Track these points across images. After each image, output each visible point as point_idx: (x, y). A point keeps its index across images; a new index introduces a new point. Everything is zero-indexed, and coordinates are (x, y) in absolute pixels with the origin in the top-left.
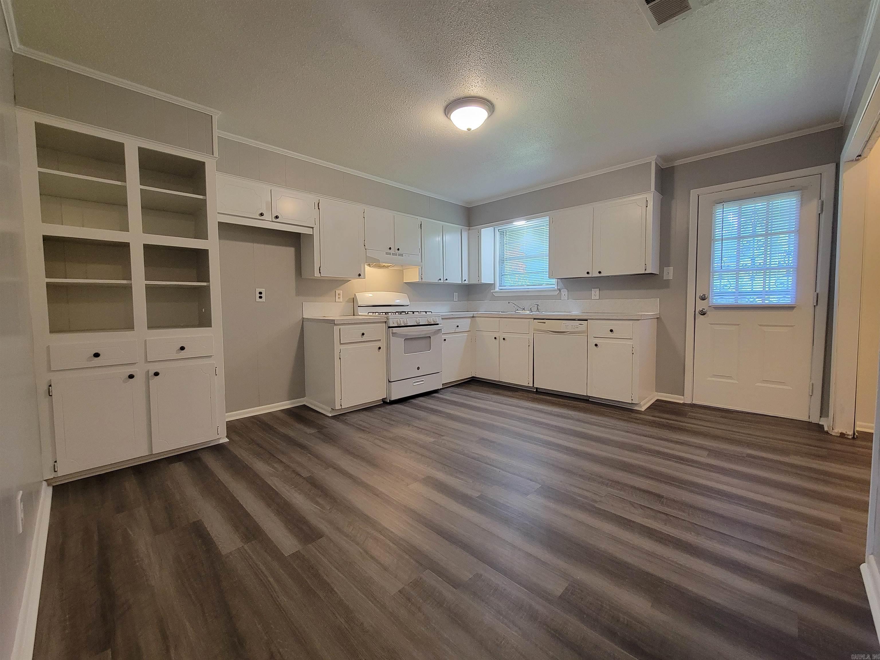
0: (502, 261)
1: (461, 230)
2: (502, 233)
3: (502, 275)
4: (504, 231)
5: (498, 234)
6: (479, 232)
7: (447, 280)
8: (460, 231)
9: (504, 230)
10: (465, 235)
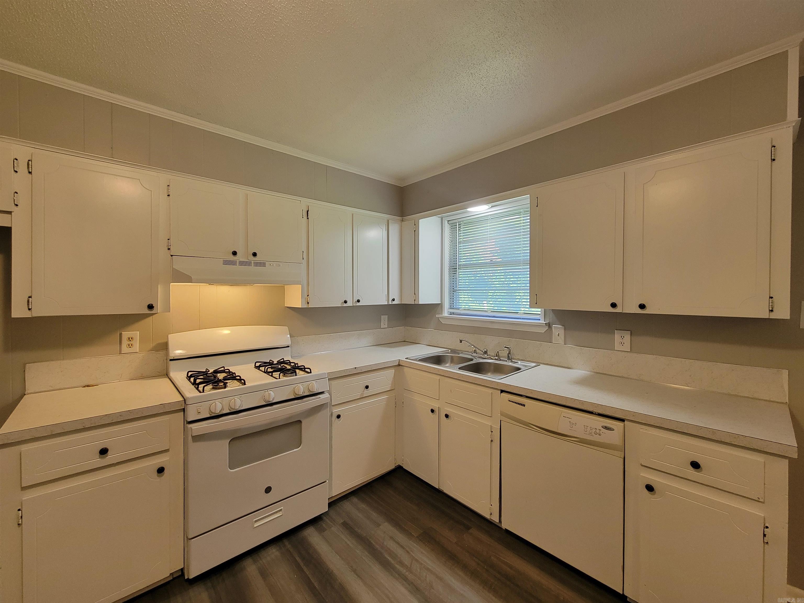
0: (454, 269)
1: (388, 221)
2: (454, 226)
3: (453, 291)
4: (456, 223)
5: (447, 228)
6: (416, 225)
7: (358, 301)
8: (386, 221)
9: (456, 221)
10: (394, 229)
